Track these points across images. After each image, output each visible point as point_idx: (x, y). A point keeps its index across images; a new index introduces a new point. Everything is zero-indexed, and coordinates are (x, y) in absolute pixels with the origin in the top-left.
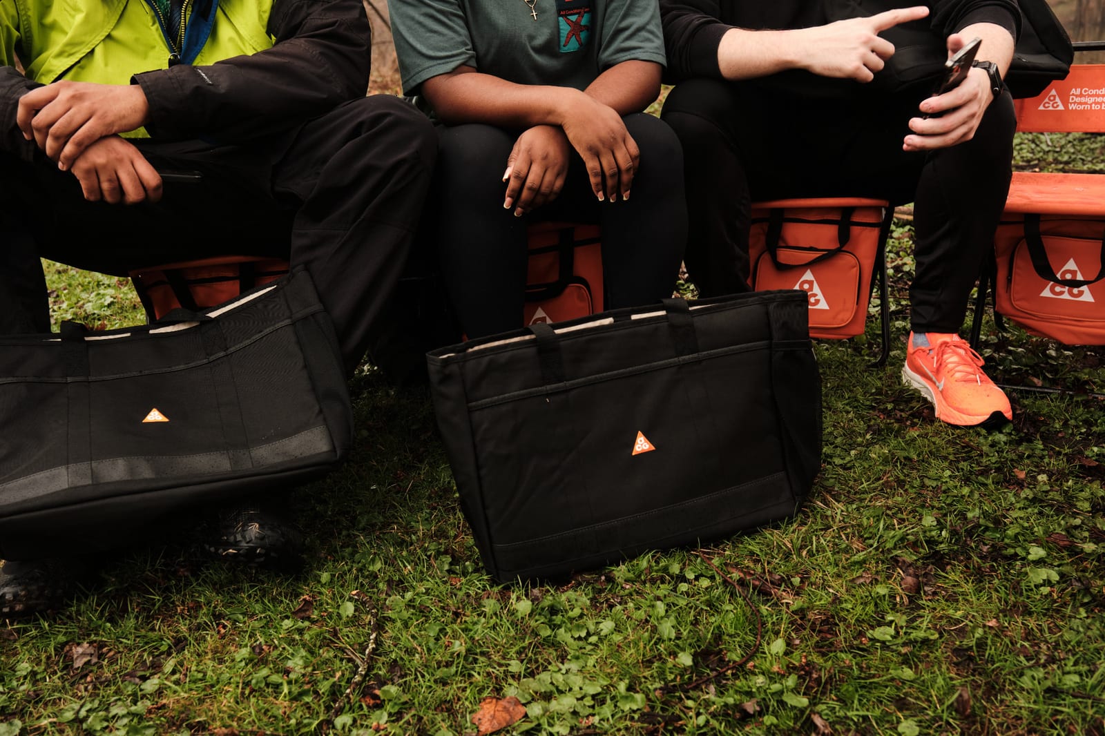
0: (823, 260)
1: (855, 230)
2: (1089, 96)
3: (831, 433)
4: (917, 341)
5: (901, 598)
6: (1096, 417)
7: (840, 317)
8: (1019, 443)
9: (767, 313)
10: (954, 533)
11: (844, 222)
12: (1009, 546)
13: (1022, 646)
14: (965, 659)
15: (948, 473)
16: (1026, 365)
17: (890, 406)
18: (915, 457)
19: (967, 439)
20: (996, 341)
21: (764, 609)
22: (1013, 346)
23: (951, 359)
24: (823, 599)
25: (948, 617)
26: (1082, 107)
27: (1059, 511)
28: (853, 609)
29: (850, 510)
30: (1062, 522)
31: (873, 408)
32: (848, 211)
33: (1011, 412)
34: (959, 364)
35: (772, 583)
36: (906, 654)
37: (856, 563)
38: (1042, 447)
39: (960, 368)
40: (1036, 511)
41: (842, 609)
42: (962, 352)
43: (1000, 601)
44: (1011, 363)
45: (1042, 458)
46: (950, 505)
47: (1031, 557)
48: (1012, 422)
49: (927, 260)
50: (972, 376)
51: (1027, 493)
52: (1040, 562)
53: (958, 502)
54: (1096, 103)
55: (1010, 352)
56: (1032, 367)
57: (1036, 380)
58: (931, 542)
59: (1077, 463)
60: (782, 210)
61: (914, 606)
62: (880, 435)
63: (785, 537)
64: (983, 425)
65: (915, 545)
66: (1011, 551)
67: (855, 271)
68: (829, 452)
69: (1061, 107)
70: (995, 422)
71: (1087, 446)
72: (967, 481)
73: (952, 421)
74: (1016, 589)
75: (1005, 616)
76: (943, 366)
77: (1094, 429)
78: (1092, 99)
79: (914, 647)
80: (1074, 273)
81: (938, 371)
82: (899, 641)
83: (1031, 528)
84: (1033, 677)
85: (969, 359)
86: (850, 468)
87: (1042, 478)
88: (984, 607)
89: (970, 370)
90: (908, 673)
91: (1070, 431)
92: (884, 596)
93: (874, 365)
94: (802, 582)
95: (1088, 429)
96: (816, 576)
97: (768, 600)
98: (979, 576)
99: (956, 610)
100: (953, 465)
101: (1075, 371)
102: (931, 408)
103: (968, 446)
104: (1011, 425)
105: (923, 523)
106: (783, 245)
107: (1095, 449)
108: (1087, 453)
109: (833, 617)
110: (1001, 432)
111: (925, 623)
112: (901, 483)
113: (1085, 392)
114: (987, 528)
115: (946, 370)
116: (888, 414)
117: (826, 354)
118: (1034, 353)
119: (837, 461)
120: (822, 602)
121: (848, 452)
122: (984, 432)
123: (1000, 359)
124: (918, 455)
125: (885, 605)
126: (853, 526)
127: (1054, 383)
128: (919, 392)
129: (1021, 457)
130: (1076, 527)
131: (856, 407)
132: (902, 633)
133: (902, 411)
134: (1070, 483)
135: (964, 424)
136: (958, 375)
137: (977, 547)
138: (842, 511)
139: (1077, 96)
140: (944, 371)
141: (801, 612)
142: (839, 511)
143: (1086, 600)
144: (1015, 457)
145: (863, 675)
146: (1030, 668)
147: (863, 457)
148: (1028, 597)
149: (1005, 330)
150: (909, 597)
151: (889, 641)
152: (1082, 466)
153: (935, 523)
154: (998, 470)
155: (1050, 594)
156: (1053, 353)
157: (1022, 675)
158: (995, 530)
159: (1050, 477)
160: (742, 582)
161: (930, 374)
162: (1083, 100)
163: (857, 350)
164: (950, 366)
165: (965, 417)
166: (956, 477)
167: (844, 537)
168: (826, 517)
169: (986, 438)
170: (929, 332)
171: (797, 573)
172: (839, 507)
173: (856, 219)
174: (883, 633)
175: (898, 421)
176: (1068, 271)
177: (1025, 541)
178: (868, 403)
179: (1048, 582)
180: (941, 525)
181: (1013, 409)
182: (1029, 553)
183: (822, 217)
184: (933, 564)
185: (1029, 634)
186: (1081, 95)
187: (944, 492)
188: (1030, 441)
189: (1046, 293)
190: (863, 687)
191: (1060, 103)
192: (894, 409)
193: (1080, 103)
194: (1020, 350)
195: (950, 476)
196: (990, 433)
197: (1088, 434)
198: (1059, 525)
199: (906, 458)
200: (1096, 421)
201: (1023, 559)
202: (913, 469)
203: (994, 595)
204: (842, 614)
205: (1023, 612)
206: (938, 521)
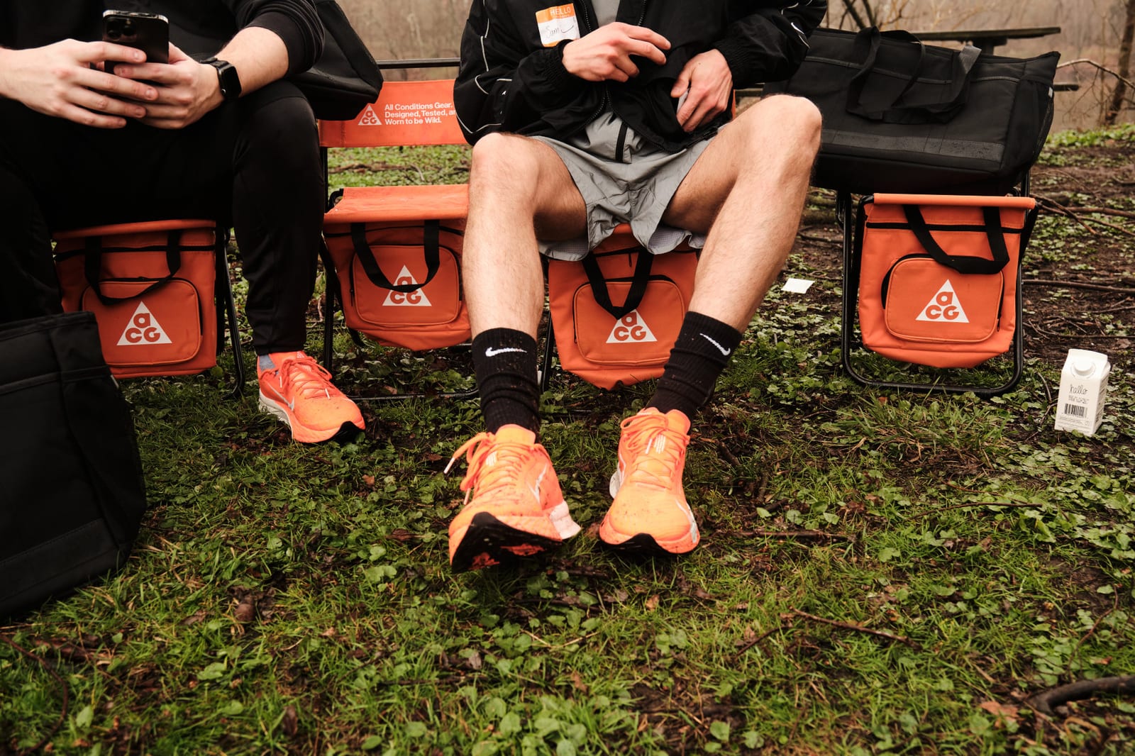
0: (155, 290)
1: (188, 256)
2: (402, 111)
3: (175, 472)
4: (265, 364)
5: (236, 629)
6: (443, 415)
7: (185, 349)
8: (371, 450)
9: (50, 341)
10: (298, 550)
11: (173, 247)
12: (351, 551)
13: (357, 648)
14: (300, 676)
15: (297, 491)
16: (382, 376)
17: (243, 435)
18: (263, 481)
19: (320, 456)
20: (354, 357)
21: (75, 678)
22: (370, 360)
23: (298, 377)
24: (147, 651)
25: (285, 637)
26: (397, 122)
27: (404, 506)
28: (182, 651)
29: (188, 548)
30: (404, 518)
31: (225, 440)
32: (175, 235)
33: (363, 421)
34: (305, 381)
35: (86, 646)
36: (236, 688)
37: (191, 603)
38: (393, 451)
39: (308, 384)
40: (382, 512)
41: (169, 657)
42: (308, 368)
43: (338, 607)
44: (368, 376)
45: (393, 461)
46: (298, 522)
47: (372, 558)
48: (364, 431)
49: (256, 277)
50: (321, 391)
51: (375, 496)
52: (381, 560)
53: (305, 518)
54: (409, 118)
55: (367, 366)
56: (386, 378)
57: (391, 389)
58: (275, 564)
59: (424, 460)
60: (98, 239)
61: (250, 633)
62: (227, 465)
63: (109, 593)
64: (335, 438)
65: (257, 571)
66: (353, 556)
67: (194, 298)
68: (171, 492)
69: (379, 123)
70: (347, 433)
71: (433, 443)
72: (315, 496)
73: (307, 440)
74: (353, 593)
75: (343, 622)
76: (291, 384)
77: (442, 426)
78: (405, 115)
79: (246, 677)
80: (408, 279)
81: (286, 391)
82: (229, 676)
83: (374, 530)
84: (366, 677)
85: (317, 375)
86: (191, 506)
87: (389, 479)
88: (324, 618)
89: (318, 385)
90: (236, 706)
91: (420, 431)
92: (217, 631)
93: (230, 397)
94: (125, 637)
95: (437, 427)
96: (142, 628)
97: (81, 667)
98: (318, 587)
99: (294, 627)
100: (304, 482)
101: (426, 375)
102: (286, 430)
103: (321, 461)
104: (363, 434)
105: (268, 546)
106: (108, 277)
107: (441, 444)
108: (434, 449)
109: (158, 667)
110: (354, 443)
111: (261, 649)
112: (247, 511)
113: (435, 393)
114: (331, 539)
115: (295, 388)
116: (240, 443)
117: (179, 392)
118: (390, 364)
119: (179, 500)
120: (147, 654)
121: (192, 488)
122: (336, 445)
123: (357, 374)
124: (267, 479)
125: (218, 640)
126: (190, 565)
127: (407, 389)
128: (276, 417)
129: (372, 464)
130: (418, 520)
131: (207, 442)
132: (234, 665)
133: (257, 438)
134: (416, 479)
135: (317, 440)
136: (306, 392)
137: (321, 559)
138: (178, 551)
139: (391, 112)
140: (292, 390)
141: (122, 670)
142: (174, 552)
143: (421, 588)
144: (366, 465)
145: (187, 722)
146: (362, 668)
147: (207, 490)
148: (367, 598)
149: (363, 345)
150: (245, 626)
151: (220, 678)
152: (429, 463)
153: (280, 544)
154: (348, 480)
155: (387, 590)
156: (407, 361)
157: (355, 677)
158: (340, 538)
159: (397, 479)
160: (50, 655)
161: (281, 396)
162: (397, 115)
163: (213, 384)
164: (298, 384)
165: (317, 432)
166: (304, 495)
167: (179, 579)
168: (157, 561)
169: (339, 451)
170: (271, 353)
171: (120, 629)
172: (175, 548)
173: (186, 242)
174: (215, 670)
175: (250, 448)
176: (403, 279)
177: (367, 543)
178: (220, 435)
179: (386, 579)
180: (285, 546)
181: (366, 419)
182: (370, 555)
183: (146, 243)
184: (274, 586)
185: (364, 636)
186: (394, 111)
187: (292, 511)
188: (383, 447)
189: (388, 302)
190: (184, 736)
191: (377, 119)
192: (248, 437)
193: (395, 119)
194: (376, 362)
195: (299, 494)
196: (343, 445)
197: (436, 432)
198: (401, 521)
199: (254, 484)
200: (444, 418)
201: (365, 561)
202: (261, 494)
203: (333, 603)
204: (169, 662)
205: (361, 613)
206: (284, 542)
